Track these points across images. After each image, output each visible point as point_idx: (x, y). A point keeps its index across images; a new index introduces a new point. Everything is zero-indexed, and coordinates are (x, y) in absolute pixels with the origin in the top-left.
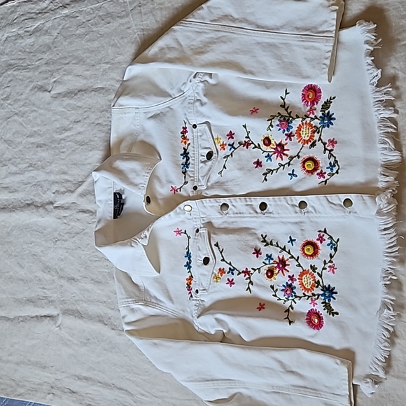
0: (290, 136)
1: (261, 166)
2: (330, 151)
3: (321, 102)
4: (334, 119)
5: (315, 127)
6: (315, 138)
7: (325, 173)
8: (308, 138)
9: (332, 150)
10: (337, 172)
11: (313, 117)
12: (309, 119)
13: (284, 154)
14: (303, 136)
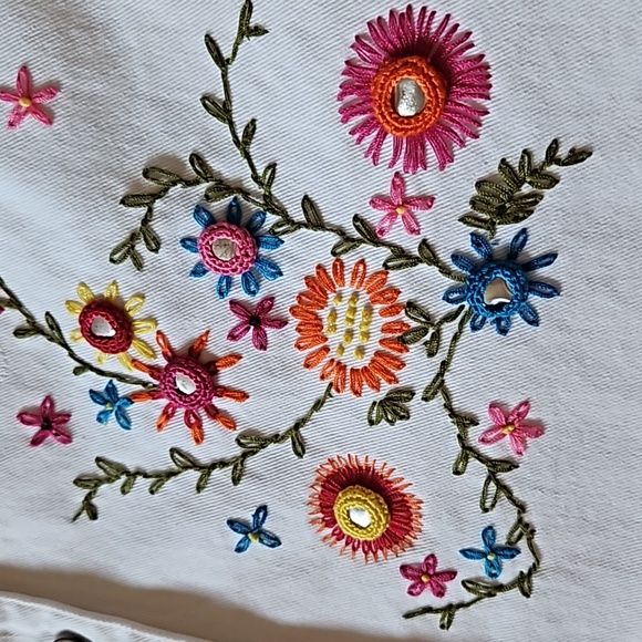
0: (257, 319)
1: (67, 438)
2: (496, 467)
3: (478, 158)
4: (551, 289)
5: (411, 305)
6: (405, 377)
7: (452, 574)
8: (362, 362)
9: (510, 465)
10: (523, 583)
11: (411, 245)
12: (385, 253)
13: (215, 413)
14: (334, 339)
